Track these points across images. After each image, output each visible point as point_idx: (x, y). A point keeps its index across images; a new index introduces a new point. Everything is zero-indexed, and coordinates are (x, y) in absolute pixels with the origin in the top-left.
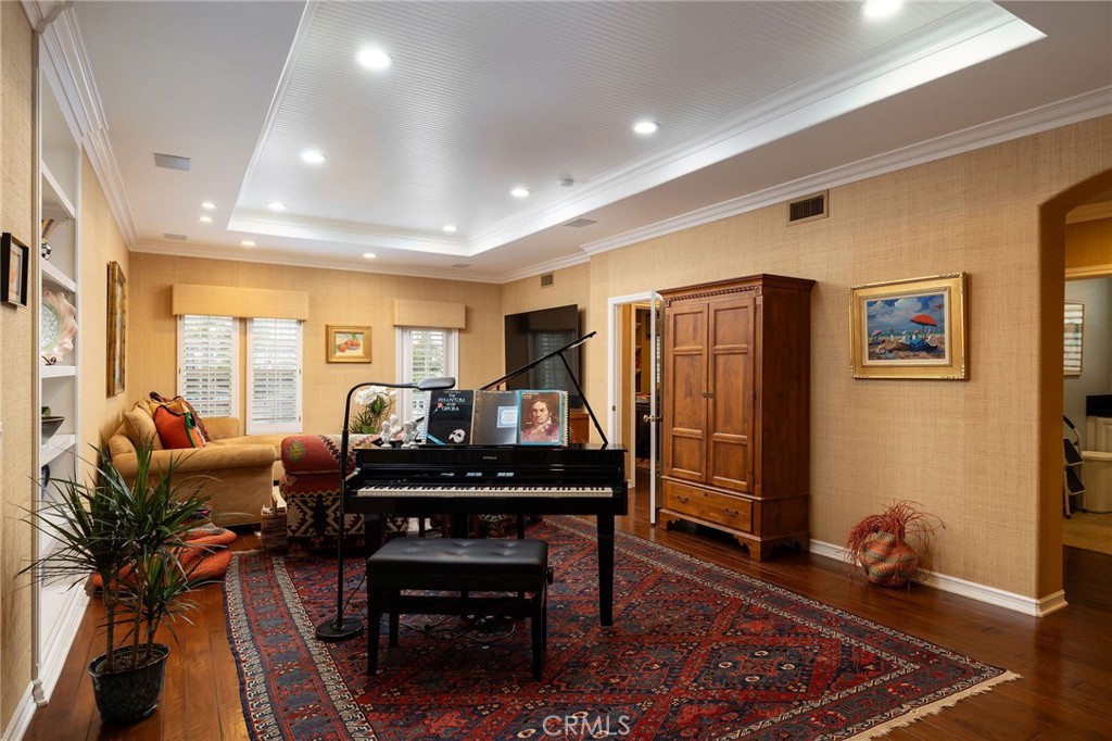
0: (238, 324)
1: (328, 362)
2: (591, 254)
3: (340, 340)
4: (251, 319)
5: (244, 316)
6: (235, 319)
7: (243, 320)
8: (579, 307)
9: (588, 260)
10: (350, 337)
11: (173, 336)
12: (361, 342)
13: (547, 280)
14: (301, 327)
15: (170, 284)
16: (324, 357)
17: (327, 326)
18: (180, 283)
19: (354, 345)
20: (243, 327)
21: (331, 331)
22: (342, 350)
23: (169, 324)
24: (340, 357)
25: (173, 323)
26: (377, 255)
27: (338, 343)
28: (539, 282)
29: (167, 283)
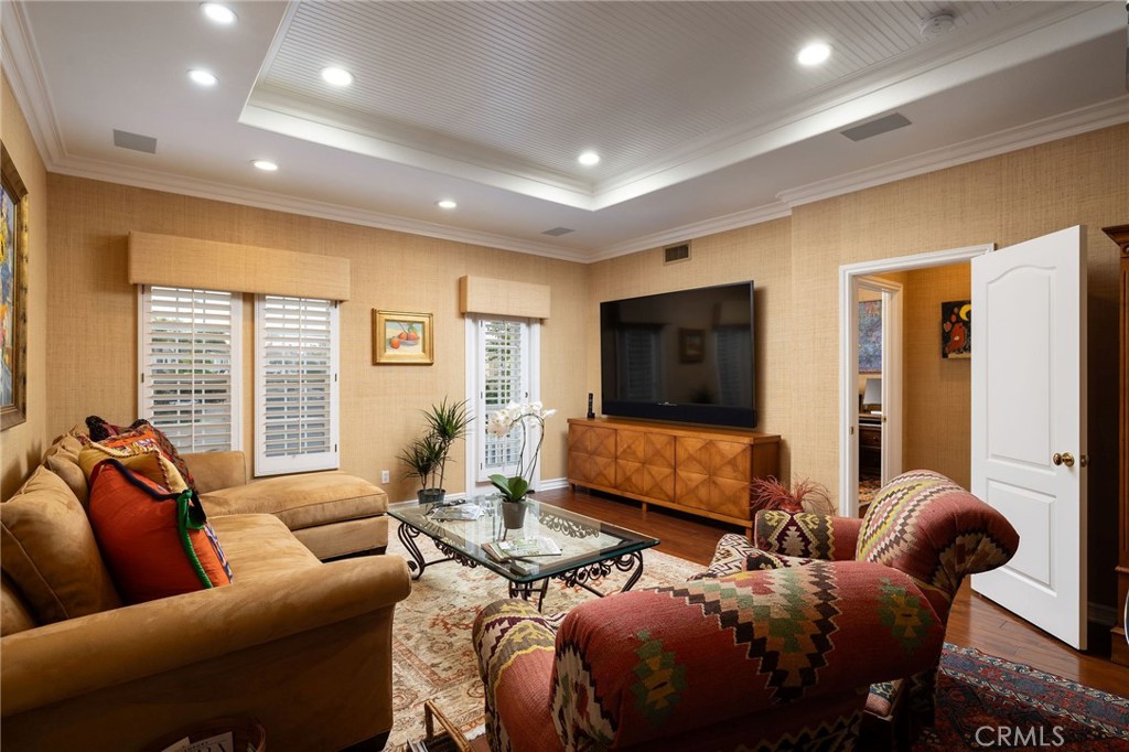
0: (239, 305)
1: (375, 363)
2: (791, 205)
3: (392, 331)
4: (262, 297)
5: (251, 289)
6: (235, 295)
7: (250, 298)
8: (756, 285)
9: (789, 213)
10: (406, 327)
11: (130, 320)
12: (420, 335)
13: (677, 252)
14: (336, 312)
15: (124, 232)
16: (369, 357)
17: (374, 312)
18: (142, 231)
19: (408, 339)
20: (249, 307)
21: (381, 318)
22: (395, 346)
23: (124, 300)
24: (391, 357)
25: (129, 299)
26: (458, 204)
27: (389, 336)
28: (662, 257)
29: (117, 230)
